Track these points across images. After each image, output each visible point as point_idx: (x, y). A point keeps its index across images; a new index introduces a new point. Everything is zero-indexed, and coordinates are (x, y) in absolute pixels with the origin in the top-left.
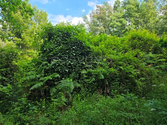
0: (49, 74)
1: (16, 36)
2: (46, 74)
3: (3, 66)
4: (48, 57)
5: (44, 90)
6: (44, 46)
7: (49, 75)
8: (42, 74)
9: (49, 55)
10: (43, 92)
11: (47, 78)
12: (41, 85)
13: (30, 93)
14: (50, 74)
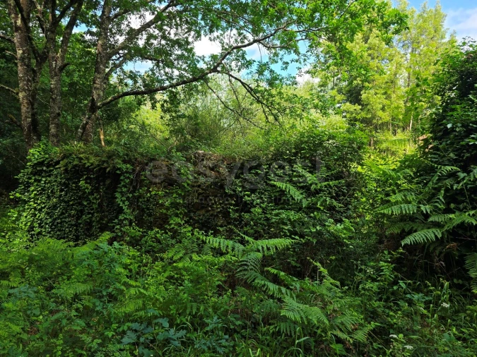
0: (461, 206)
1: (347, 100)
2: (452, 206)
3: (332, 174)
4: (459, 152)
5: (442, 255)
6: (444, 117)
7: (461, 210)
8: (437, 204)
9: (463, 146)
10: (440, 260)
11: (456, 218)
12: (436, 236)
13: (401, 254)
14: (465, 208)
